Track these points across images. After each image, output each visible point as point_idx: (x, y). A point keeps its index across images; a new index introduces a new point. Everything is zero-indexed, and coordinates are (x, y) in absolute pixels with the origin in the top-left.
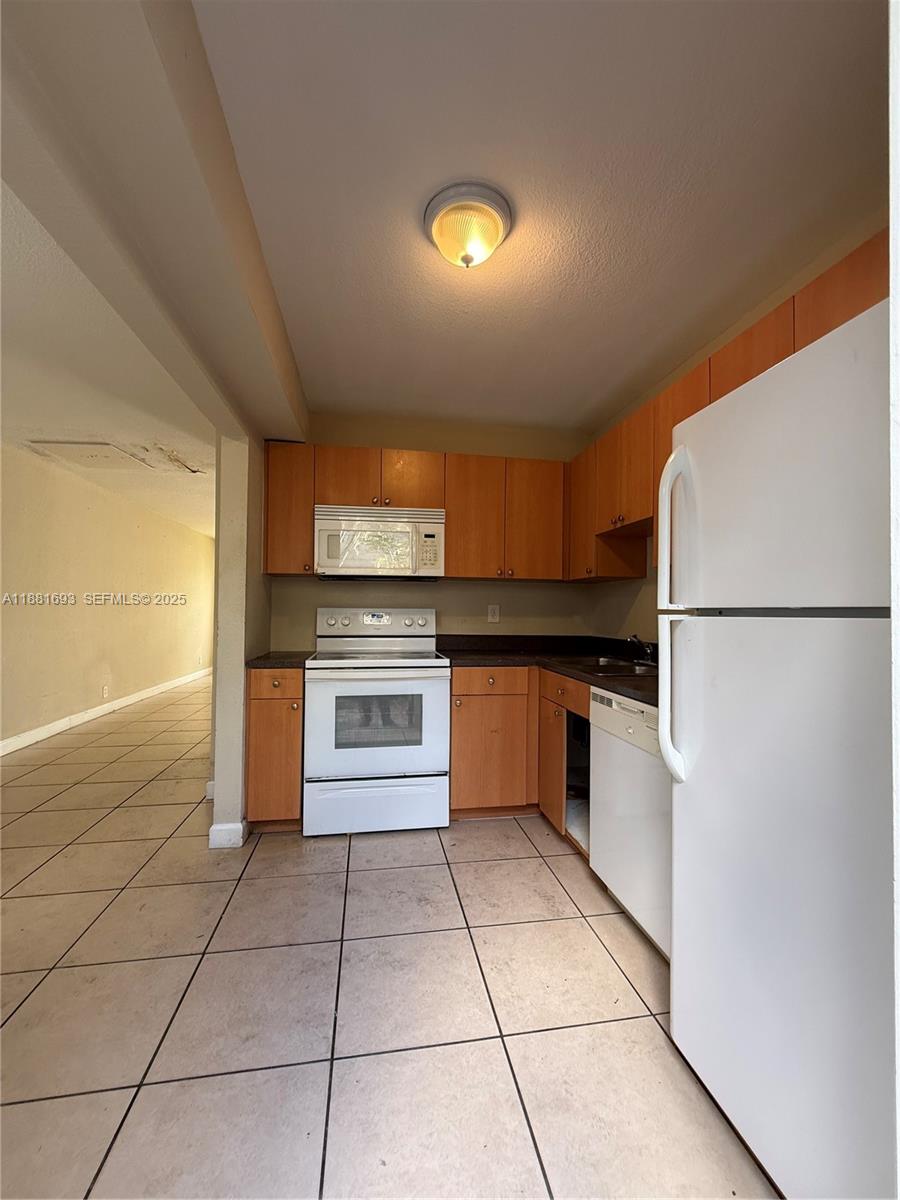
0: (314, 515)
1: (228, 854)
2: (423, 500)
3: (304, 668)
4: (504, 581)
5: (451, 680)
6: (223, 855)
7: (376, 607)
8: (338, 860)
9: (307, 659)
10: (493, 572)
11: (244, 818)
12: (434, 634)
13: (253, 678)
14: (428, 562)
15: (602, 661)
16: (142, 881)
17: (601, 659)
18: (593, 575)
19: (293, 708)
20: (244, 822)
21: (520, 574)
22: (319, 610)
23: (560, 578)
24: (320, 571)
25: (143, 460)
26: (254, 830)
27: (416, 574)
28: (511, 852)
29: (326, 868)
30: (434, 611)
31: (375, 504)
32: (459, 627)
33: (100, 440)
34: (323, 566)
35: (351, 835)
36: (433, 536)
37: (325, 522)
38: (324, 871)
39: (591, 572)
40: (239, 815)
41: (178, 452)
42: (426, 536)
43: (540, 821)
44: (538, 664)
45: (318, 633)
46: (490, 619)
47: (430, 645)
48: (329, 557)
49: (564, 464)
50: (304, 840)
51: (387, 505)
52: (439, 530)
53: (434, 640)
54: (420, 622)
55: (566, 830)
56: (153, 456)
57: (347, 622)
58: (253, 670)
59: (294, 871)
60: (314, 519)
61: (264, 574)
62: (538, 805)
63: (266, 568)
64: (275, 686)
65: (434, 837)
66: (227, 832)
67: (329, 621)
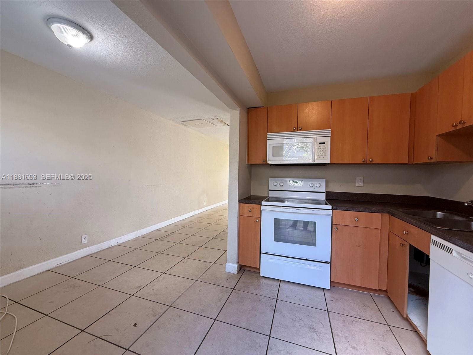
0: (267, 138)
1: (232, 276)
2: (320, 127)
3: (261, 205)
4: (366, 165)
5: (332, 216)
6: (230, 276)
7: (296, 177)
8: (273, 292)
9: (262, 201)
10: (359, 160)
11: (238, 263)
12: (325, 191)
13: (241, 207)
14: (321, 157)
15: (439, 214)
16: (202, 279)
17: (438, 213)
18: (433, 160)
19: (257, 221)
20: (238, 264)
21: (377, 161)
22: (270, 179)
23: (407, 163)
24: (269, 162)
25: (213, 123)
26: (242, 268)
27: (315, 163)
28: (367, 316)
29: (268, 294)
30: (325, 180)
31: (294, 130)
32: (338, 188)
33: (199, 118)
34: (271, 159)
35: (281, 281)
36: (324, 143)
37: (272, 141)
38: (267, 296)
39: (431, 158)
40: (236, 261)
41: (223, 119)
42: (320, 143)
43: (387, 301)
44: (388, 212)
45: (270, 189)
46: (357, 185)
47: (323, 197)
48: (273, 156)
49: (411, 94)
50: (261, 277)
51: (300, 130)
52: (328, 140)
53: (324, 194)
54: (317, 185)
55: (407, 316)
56: (215, 122)
57: (282, 184)
58: (241, 204)
59: (254, 292)
60: (267, 140)
61: (247, 164)
62: (386, 291)
63: (248, 161)
64: (249, 211)
65: (321, 293)
66: (232, 267)
67: (273, 184)
